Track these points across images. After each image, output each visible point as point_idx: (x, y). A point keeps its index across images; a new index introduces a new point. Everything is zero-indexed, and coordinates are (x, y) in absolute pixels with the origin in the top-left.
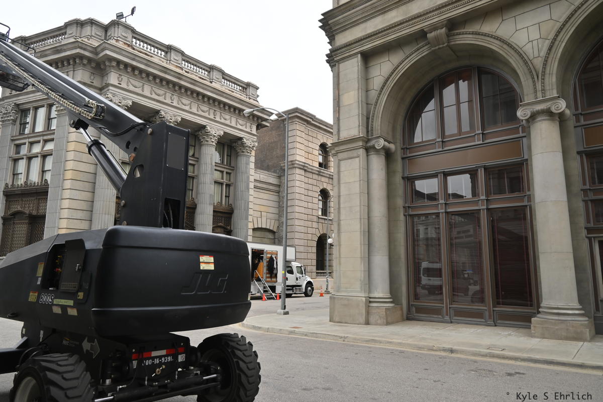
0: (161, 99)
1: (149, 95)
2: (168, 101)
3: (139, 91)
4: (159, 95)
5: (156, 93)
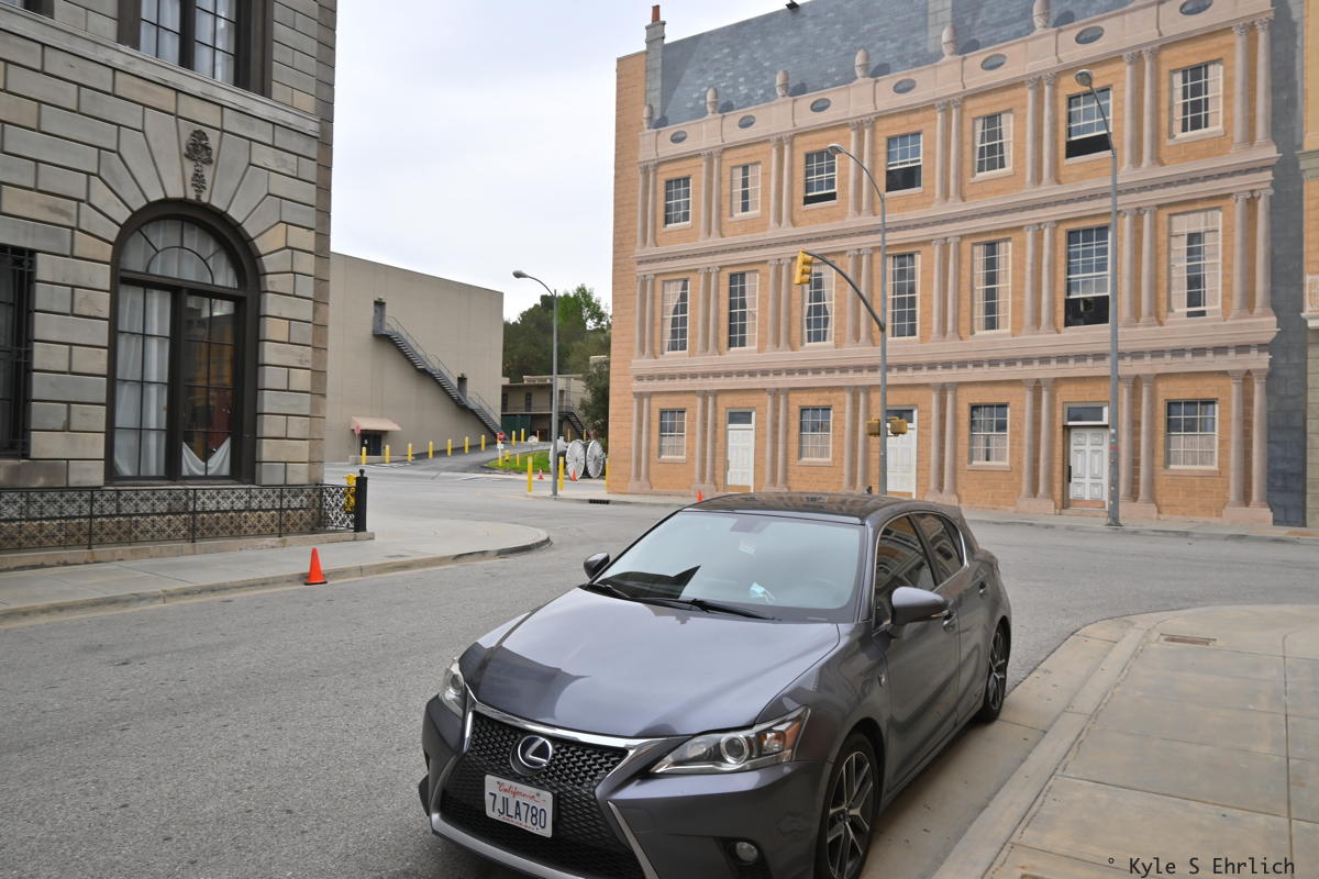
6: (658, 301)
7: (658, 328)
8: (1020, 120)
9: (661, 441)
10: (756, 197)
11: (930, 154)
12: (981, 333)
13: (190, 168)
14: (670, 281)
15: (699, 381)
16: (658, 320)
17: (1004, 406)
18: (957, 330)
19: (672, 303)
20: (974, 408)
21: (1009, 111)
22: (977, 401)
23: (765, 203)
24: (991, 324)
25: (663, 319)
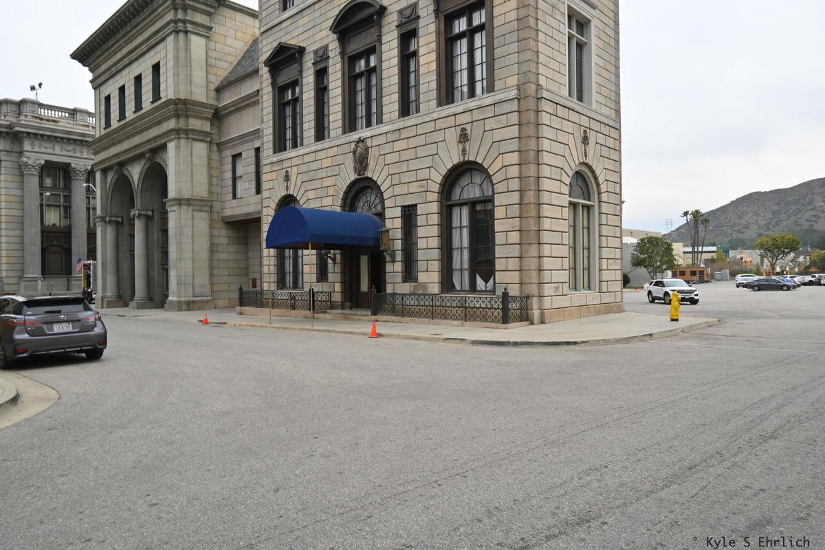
0: (71, 154)
1: (59, 153)
2: (78, 154)
3: (50, 151)
4: (69, 151)
5: (65, 150)
13: (461, 147)
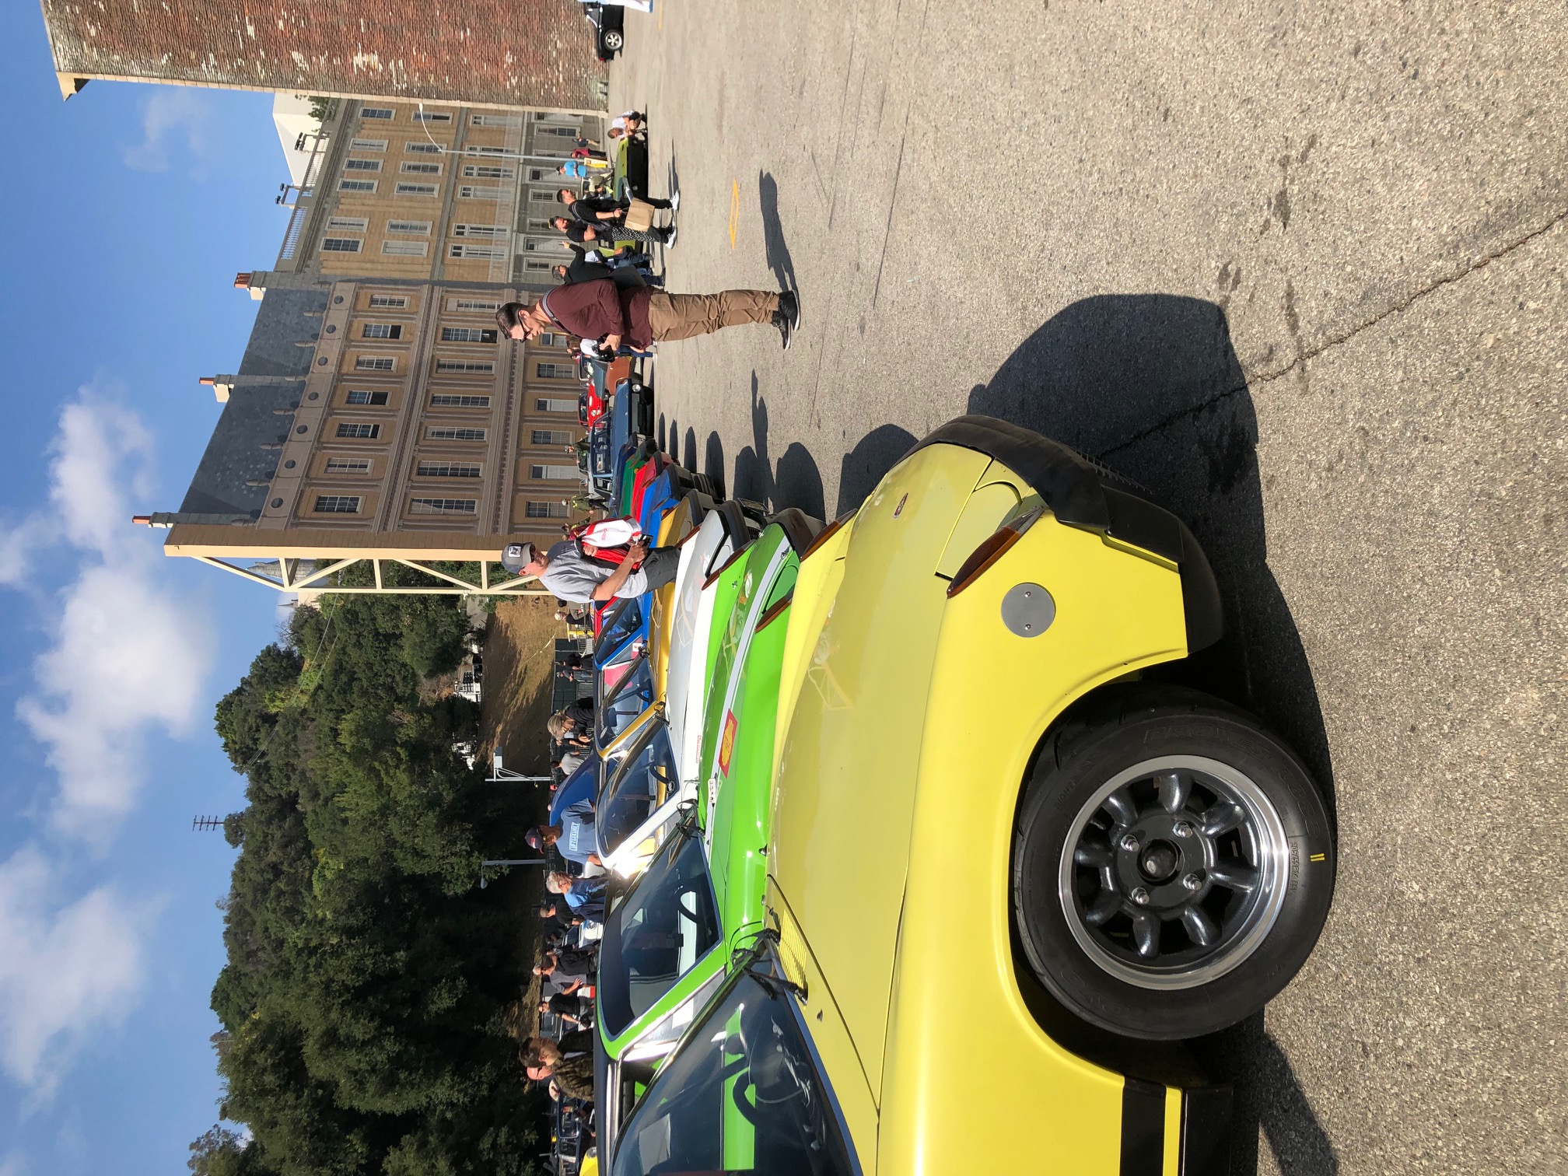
6: (427, 517)
7: (451, 518)
8: (365, 353)
9: (556, 517)
10: (359, 461)
11: (367, 388)
12: (493, 372)
14: (410, 509)
15: (504, 494)
16: (444, 517)
17: (539, 365)
18: (490, 381)
19: (431, 508)
20: (539, 376)
21: (358, 357)
22: (536, 374)
23: (366, 456)
24: (490, 368)
25: (444, 514)
